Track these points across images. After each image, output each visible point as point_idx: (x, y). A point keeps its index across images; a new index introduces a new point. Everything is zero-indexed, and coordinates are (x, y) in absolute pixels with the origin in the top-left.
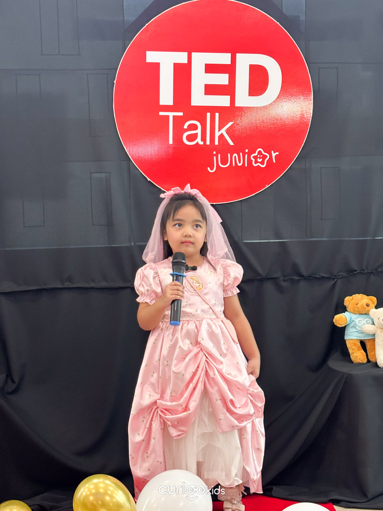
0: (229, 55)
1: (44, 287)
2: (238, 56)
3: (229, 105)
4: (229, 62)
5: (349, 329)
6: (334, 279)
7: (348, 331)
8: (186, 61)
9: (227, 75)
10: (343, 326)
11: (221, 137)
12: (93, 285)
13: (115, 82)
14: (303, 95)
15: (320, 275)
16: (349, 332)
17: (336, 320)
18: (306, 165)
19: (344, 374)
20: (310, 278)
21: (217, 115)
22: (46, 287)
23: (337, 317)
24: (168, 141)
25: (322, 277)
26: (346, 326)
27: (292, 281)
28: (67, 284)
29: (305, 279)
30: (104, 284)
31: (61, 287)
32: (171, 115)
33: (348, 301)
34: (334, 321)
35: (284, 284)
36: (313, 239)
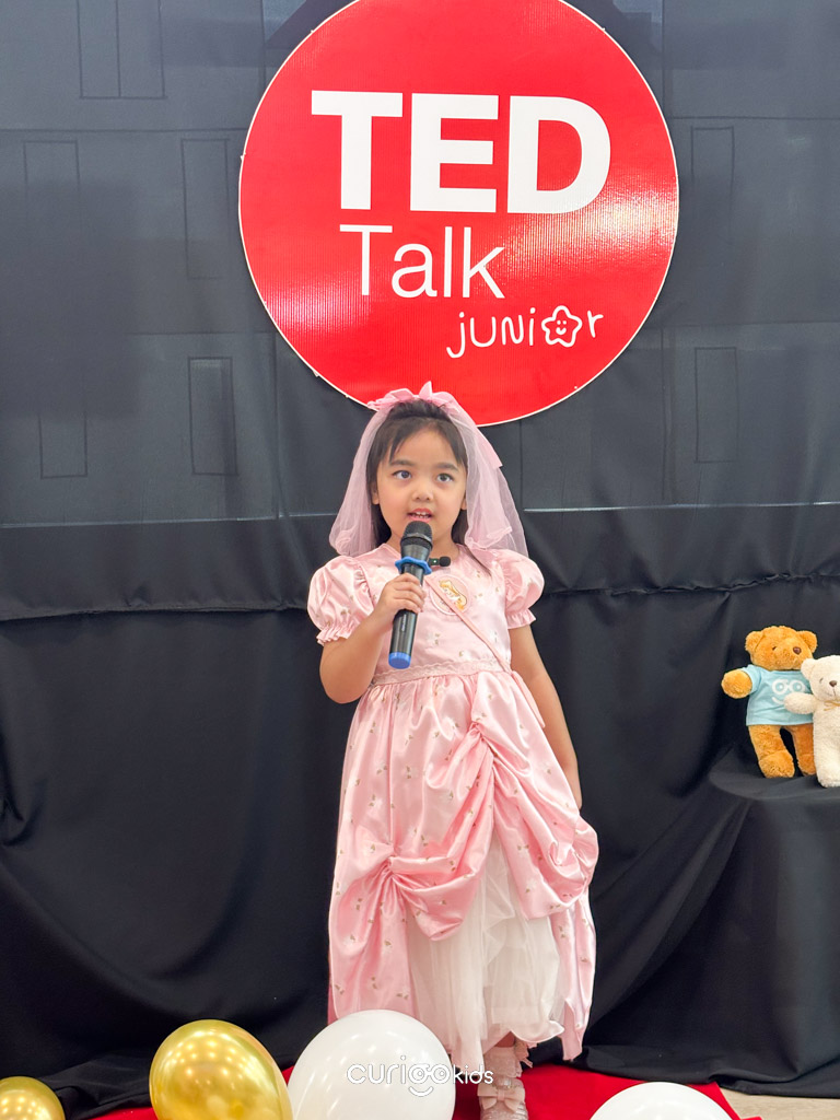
0: (494, 99)
1: (85, 611)
2: (515, 101)
3: (492, 209)
4: (495, 116)
5: (756, 704)
6: (724, 593)
7: (753, 706)
8: (398, 113)
9: (490, 144)
10: (744, 696)
11: (477, 279)
12: (193, 605)
13: (242, 158)
14: (658, 187)
15: (692, 585)
16: (755, 709)
17: (727, 684)
18: (662, 342)
19: (745, 800)
20: (672, 592)
21: (468, 231)
22: (91, 610)
23: (730, 676)
24: (360, 290)
25: (698, 587)
26: (748, 696)
27: (631, 597)
28: (137, 605)
29: (661, 593)
30: (217, 604)
31: (123, 609)
32: (366, 231)
33: (754, 640)
34: (723, 685)
35: (613, 604)
36: (678, 506)
